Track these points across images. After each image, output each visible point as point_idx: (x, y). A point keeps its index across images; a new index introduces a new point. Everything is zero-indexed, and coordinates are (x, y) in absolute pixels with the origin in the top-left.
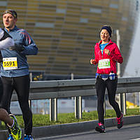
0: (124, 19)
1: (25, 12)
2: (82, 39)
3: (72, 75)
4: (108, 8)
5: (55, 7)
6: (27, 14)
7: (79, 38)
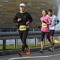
0: (54, 8)
1: (15, 5)
2: (37, 15)
3: (34, 29)
4: (48, 3)
5: (27, 3)
6: (16, 6)
7: (36, 15)
